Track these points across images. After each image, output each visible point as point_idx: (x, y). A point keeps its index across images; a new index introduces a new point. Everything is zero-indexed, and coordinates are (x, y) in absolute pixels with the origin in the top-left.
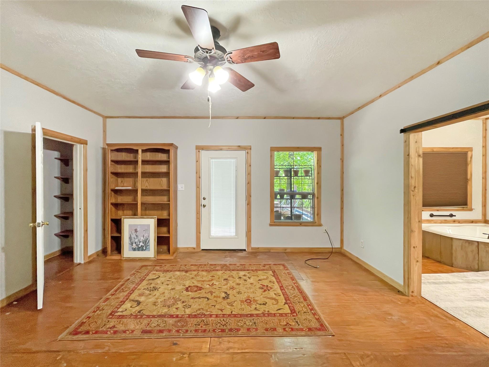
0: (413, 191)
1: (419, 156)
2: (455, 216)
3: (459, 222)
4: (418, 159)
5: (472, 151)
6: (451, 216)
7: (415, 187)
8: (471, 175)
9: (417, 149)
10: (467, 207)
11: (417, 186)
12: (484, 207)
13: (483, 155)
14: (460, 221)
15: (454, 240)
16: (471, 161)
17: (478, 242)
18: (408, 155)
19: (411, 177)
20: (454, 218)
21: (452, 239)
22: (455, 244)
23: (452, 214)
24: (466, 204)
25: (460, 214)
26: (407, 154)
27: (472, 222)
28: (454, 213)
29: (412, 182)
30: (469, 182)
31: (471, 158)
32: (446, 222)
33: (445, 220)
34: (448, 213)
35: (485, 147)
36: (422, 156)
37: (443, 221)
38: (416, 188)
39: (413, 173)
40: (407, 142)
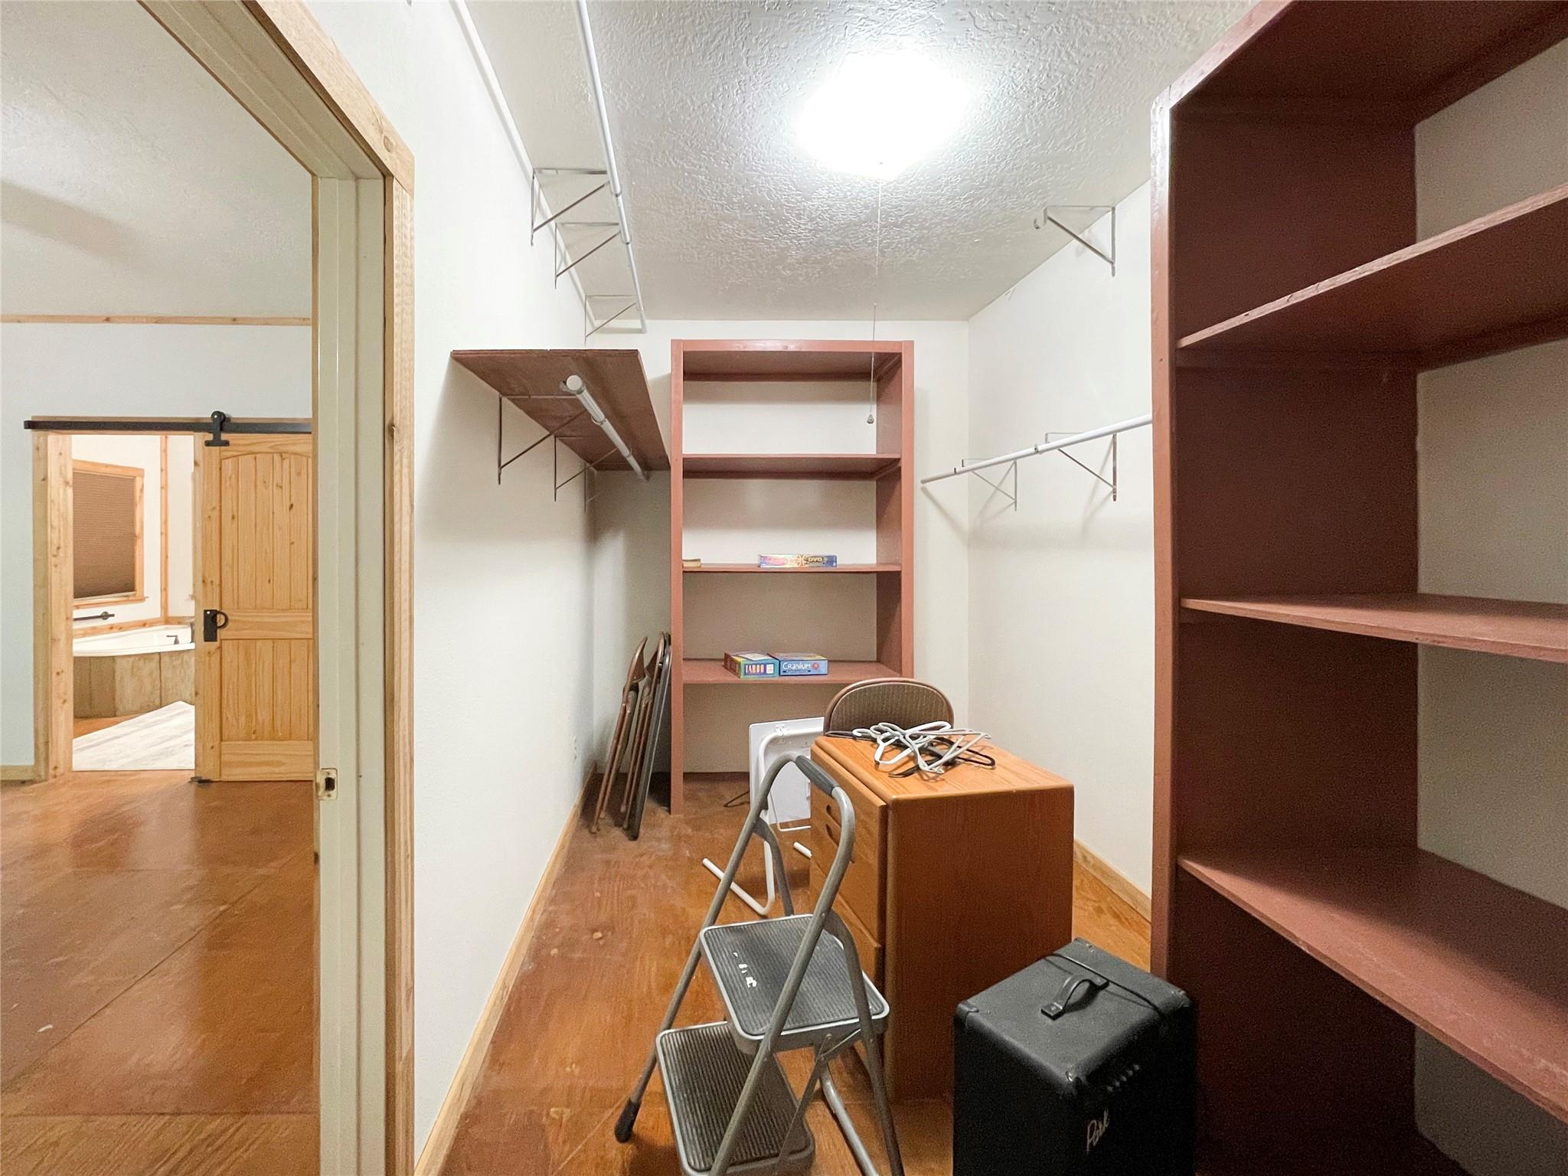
0: (55, 556)
1: (67, 483)
2: (113, 615)
3: (121, 628)
4: (65, 490)
5: (143, 477)
6: (105, 616)
7: (59, 548)
8: (142, 528)
9: (63, 468)
10: (134, 595)
11: (62, 545)
12: (164, 593)
13: (162, 488)
14: (122, 626)
15: (118, 661)
16: (141, 497)
17: (159, 653)
18: (45, 479)
19: (51, 526)
20: (110, 620)
21: (113, 658)
22: (121, 667)
23: (106, 613)
24: (132, 589)
25: (122, 611)
26: (42, 477)
27: (144, 624)
28: (110, 610)
29: (53, 536)
30: (139, 542)
31: (142, 490)
32: (95, 631)
33: (94, 628)
34: (99, 611)
35: (164, 470)
36: (71, 482)
37: (89, 631)
38: (61, 550)
39: (54, 518)
40: (42, 451)
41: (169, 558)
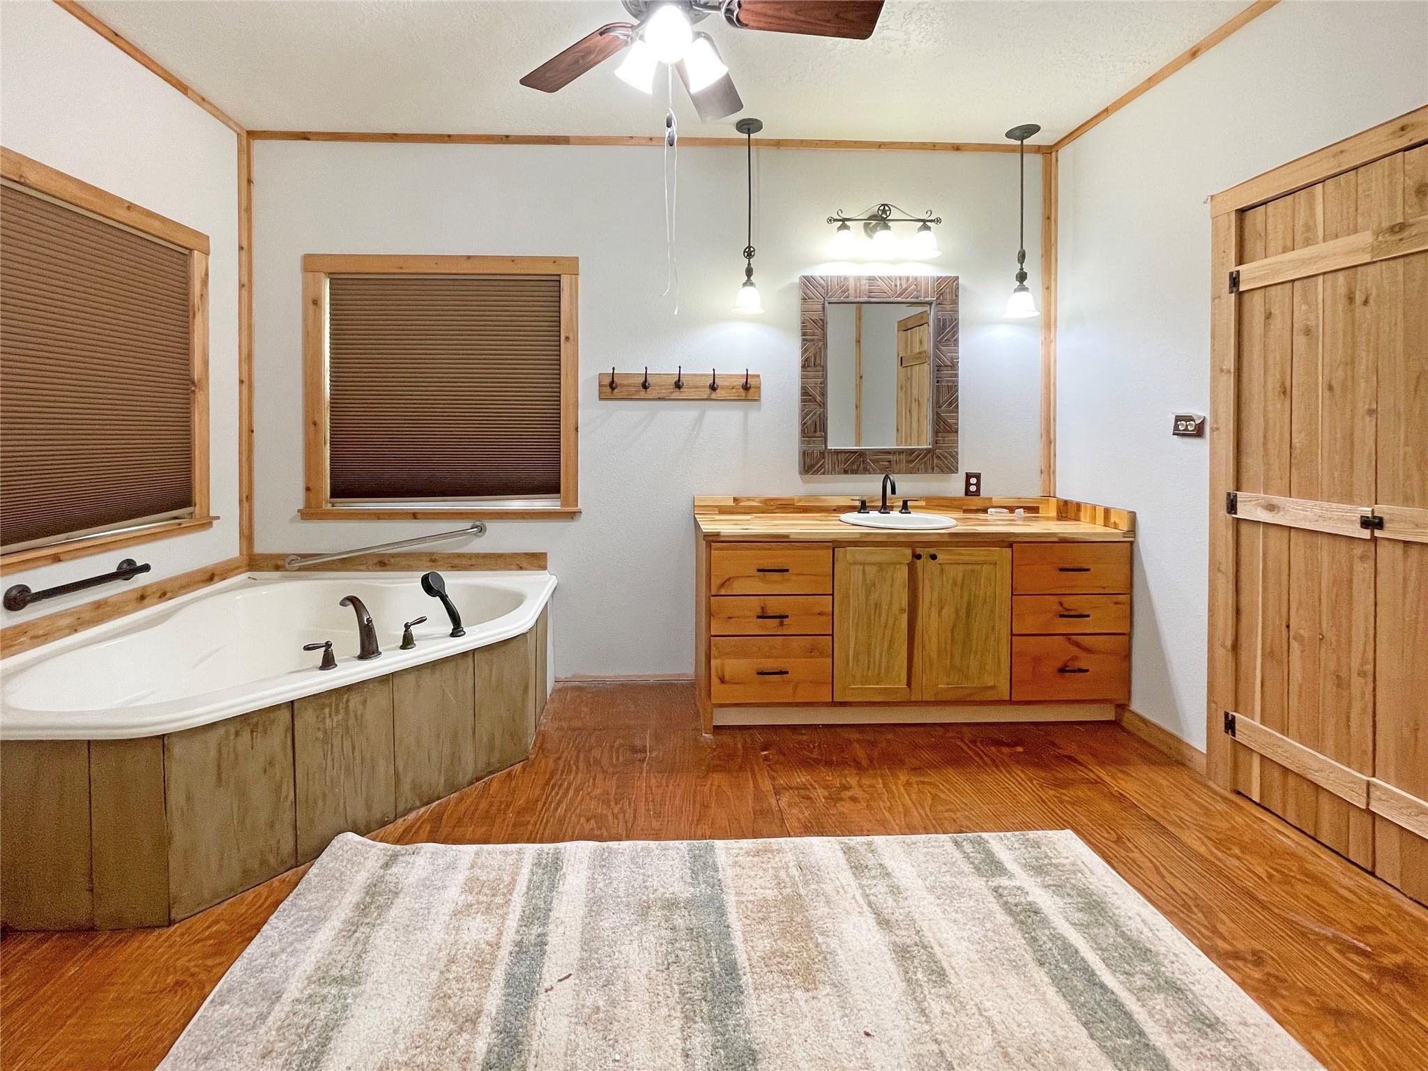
2: (146, 568)
3: (164, 592)
5: (206, 252)
6: (128, 570)
8: (206, 363)
10: (191, 514)
12: (246, 505)
13: (242, 286)
14: (166, 589)
15: (177, 749)
20: (141, 580)
21: (162, 741)
23: (130, 562)
24: (187, 502)
25: (167, 552)
28: (139, 554)
30: (199, 396)
34: (108, 563)
35: (245, 249)
41: (255, 434)
